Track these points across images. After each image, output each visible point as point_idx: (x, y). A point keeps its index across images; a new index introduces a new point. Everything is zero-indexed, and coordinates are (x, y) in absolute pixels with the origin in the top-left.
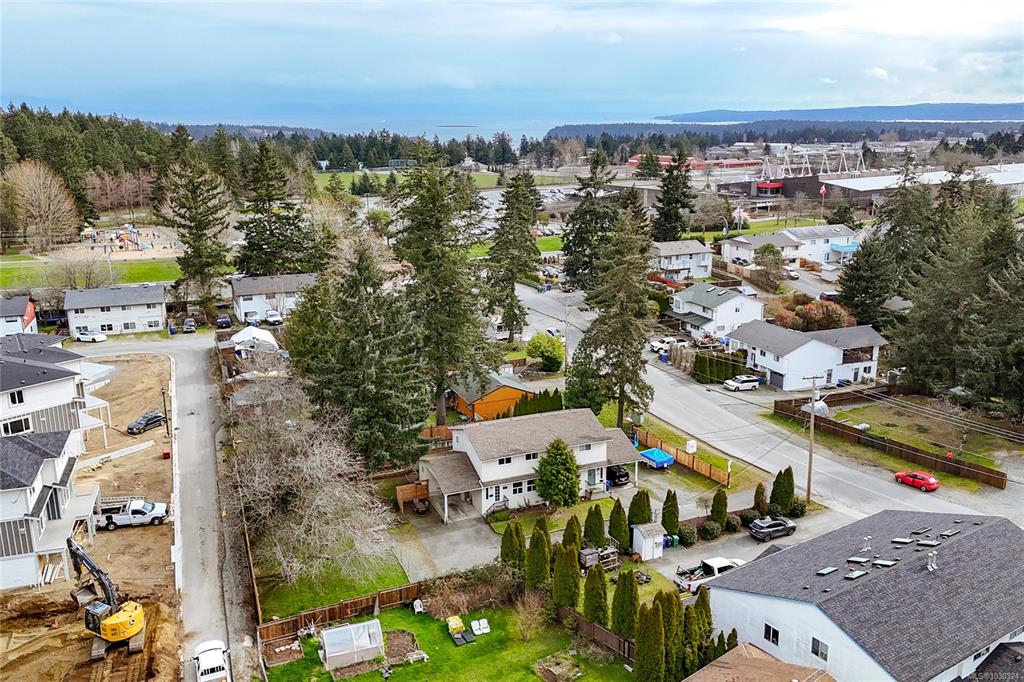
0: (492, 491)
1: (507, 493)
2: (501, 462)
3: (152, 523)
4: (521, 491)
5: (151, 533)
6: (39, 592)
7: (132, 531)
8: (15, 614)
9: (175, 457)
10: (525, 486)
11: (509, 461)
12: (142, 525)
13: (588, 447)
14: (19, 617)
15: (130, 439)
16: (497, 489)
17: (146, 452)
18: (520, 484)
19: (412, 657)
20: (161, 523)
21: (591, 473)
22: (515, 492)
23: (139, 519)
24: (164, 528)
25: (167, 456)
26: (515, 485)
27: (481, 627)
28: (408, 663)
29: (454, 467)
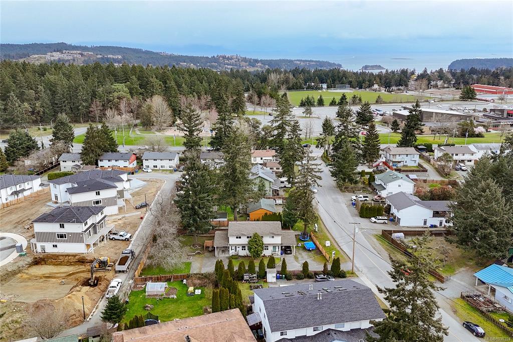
0: (234, 248)
1: (240, 249)
2: (237, 238)
3: (125, 240)
4: (245, 249)
5: (124, 243)
6: (85, 255)
7: (119, 241)
8: (77, 260)
9: (144, 219)
10: (246, 248)
11: (240, 238)
12: (122, 240)
13: (273, 237)
14: (78, 261)
15: (135, 210)
16: (236, 247)
17: (137, 215)
18: (245, 247)
19: (171, 296)
20: (128, 240)
21: (274, 247)
22: (243, 249)
23: (121, 238)
24: (128, 242)
25: (142, 218)
26: (243, 247)
27: (198, 292)
28: (169, 298)
29: (223, 237)
